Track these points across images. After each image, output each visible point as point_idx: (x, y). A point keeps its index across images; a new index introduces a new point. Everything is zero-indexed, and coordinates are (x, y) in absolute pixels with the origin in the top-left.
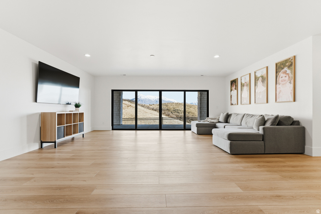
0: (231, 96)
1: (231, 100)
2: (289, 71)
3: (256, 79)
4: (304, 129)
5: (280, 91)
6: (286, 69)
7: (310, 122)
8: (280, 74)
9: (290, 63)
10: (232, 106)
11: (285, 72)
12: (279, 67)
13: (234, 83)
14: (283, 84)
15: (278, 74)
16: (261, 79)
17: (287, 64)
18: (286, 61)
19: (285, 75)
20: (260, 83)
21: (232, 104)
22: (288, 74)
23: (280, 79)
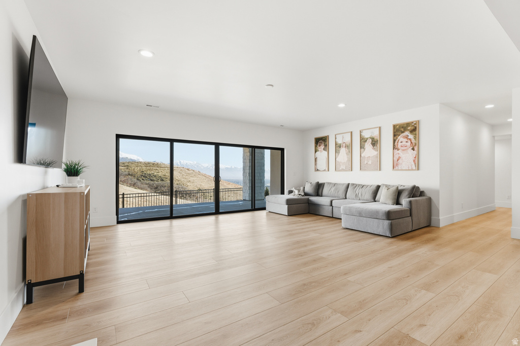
0: (316, 159)
1: (316, 164)
2: (411, 136)
3: (363, 140)
4: (430, 199)
5: (399, 158)
6: (407, 133)
7: (437, 192)
8: (399, 137)
9: (413, 128)
10: (318, 172)
11: (407, 137)
12: (398, 130)
13: (321, 141)
14: (403, 150)
15: (397, 138)
16: (371, 141)
17: (409, 128)
18: (408, 124)
19: (406, 140)
20: (368, 145)
21: (317, 170)
22: (410, 139)
23: (400, 144)
